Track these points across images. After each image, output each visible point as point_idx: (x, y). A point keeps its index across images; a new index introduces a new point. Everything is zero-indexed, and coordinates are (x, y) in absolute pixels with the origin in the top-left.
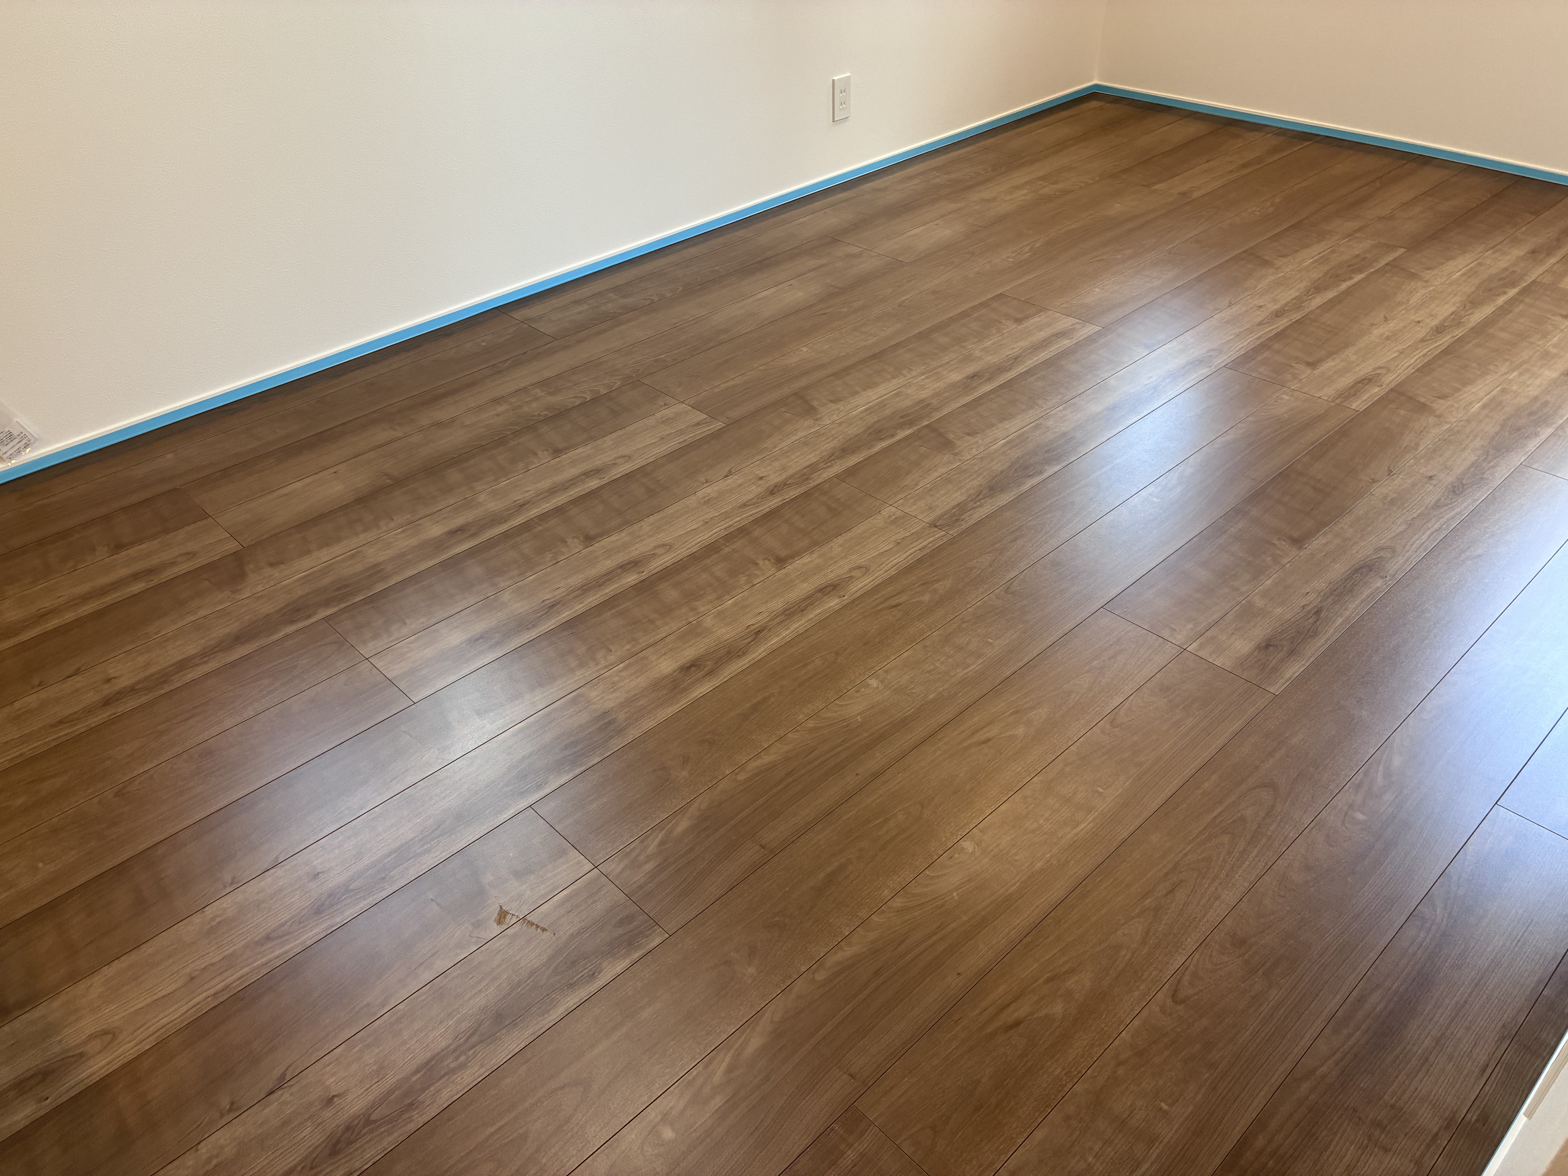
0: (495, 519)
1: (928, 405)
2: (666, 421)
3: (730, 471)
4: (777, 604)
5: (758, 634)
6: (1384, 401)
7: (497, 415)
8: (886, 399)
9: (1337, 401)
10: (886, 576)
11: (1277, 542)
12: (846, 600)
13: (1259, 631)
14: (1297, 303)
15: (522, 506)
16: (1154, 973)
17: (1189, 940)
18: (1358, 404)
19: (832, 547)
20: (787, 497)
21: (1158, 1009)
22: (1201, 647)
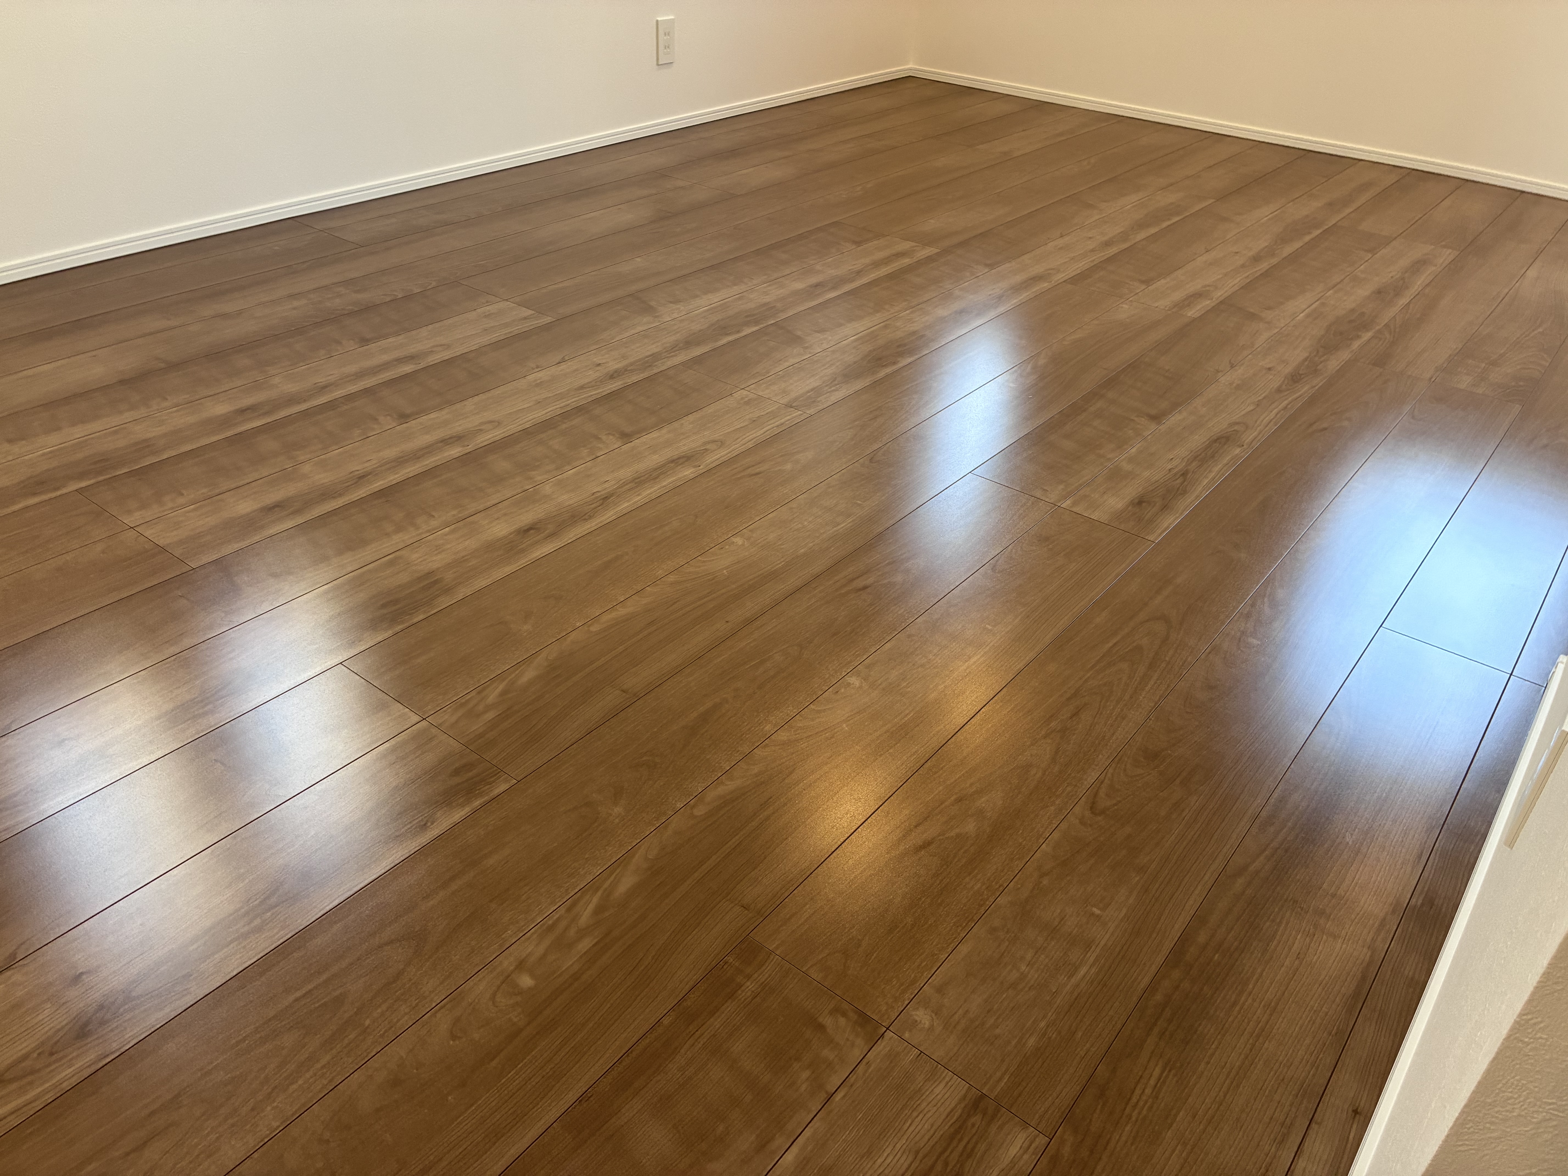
0: (292, 400)
1: (772, 308)
2: (488, 316)
3: (563, 358)
4: (626, 473)
5: (605, 500)
6: (1216, 310)
7: (294, 309)
8: (728, 302)
9: (1174, 310)
10: (743, 448)
11: (1136, 419)
12: (702, 468)
13: (1131, 491)
14: (1124, 236)
15: (323, 389)
16: (1069, 789)
17: (1101, 756)
18: (1193, 313)
19: (682, 424)
20: (629, 381)
21: (1078, 821)
22: (1074, 504)
